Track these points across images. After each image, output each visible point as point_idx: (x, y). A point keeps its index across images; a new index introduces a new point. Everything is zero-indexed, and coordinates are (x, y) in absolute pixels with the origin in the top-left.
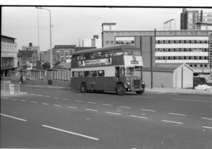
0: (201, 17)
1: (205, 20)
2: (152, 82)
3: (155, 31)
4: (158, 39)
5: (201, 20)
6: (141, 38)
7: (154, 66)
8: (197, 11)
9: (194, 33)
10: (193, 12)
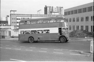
1: (54, 10)
5: (52, 10)
8: (51, 7)
9: (49, 16)
10: (49, 7)
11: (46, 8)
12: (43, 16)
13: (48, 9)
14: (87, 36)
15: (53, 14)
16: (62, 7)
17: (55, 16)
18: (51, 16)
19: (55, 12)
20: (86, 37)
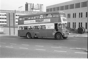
0: (33, 6)
1: (35, 7)
2: (14, 32)
3: (15, 11)
4: (16, 14)
5: (33, 7)
6: (9, 13)
7: (15, 25)
8: (32, 4)
9: (31, 13)
10: (30, 4)
11: (27, 5)
12: (24, 12)
13: (29, 6)
14: (70, 32)
15: (34, 10)
16: (42, 5)
17: (36, 13)
18: (33, 13)
19: (36, 9)
20: (70, 34)
